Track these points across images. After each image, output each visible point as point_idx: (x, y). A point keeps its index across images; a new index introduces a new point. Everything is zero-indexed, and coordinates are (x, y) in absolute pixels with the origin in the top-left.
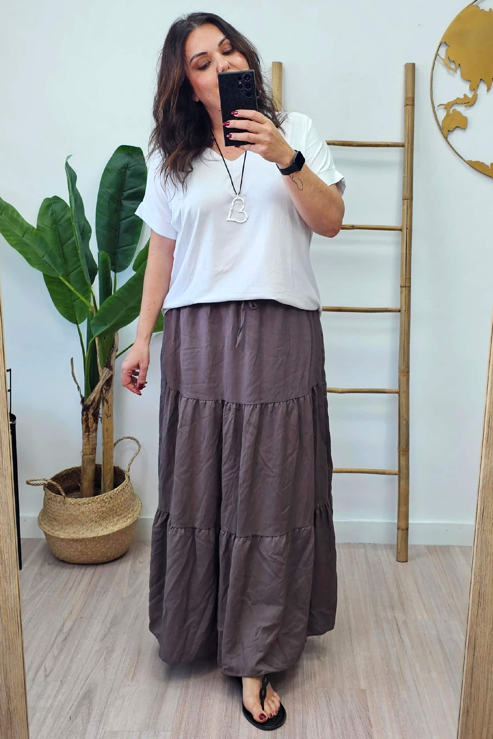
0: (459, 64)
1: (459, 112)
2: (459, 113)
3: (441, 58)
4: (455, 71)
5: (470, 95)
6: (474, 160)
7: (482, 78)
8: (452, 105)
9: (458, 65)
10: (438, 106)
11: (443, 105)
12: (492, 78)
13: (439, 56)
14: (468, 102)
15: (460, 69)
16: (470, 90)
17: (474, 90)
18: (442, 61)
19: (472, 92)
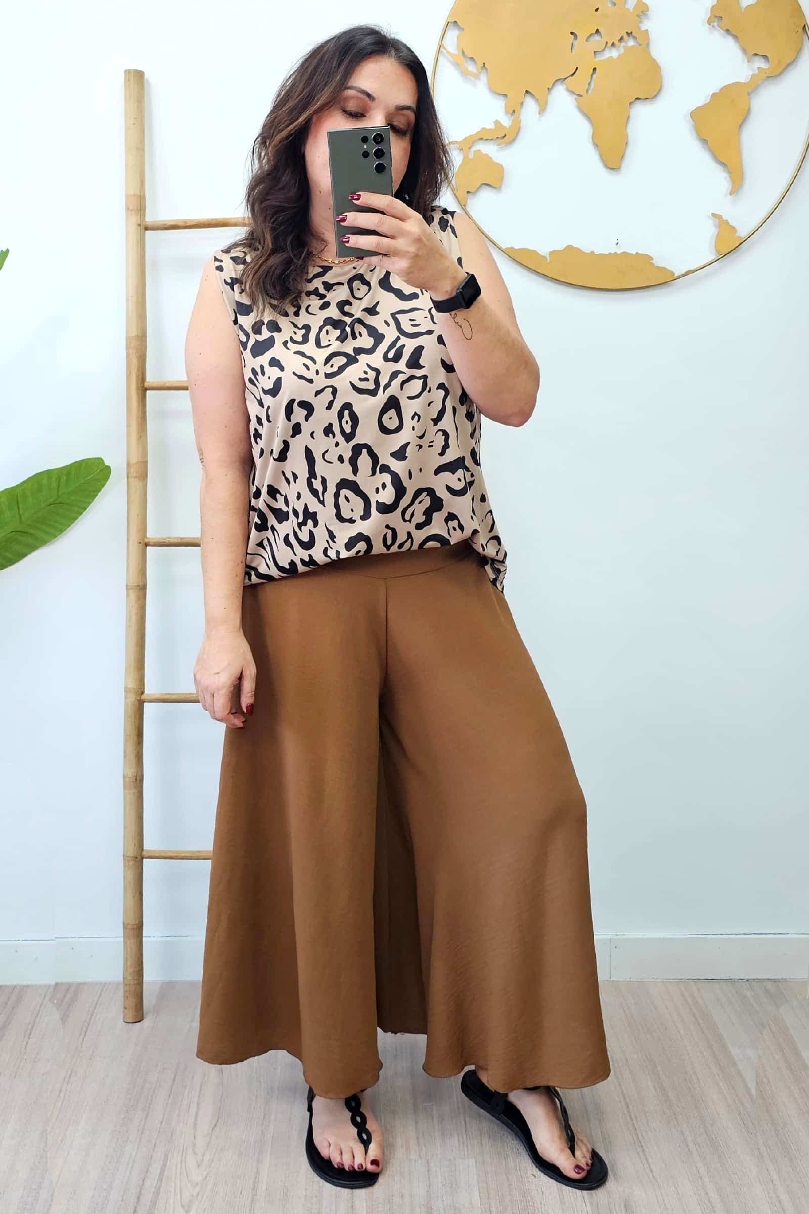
0: (484, 63)
1: (486, 155)
2: (488, 158)
3: (448, 52)
4: (477, 77)
6: (516, 247)
7: (528, 90)
8: (473, 143)
9: (482, 65)
12: (548, 89)
13: (445, 49)
14: (503, 135)
15: (485, 72)
16: (507, 112)
17: (513, 112)
18: (451, 58)
19: (510, 116)
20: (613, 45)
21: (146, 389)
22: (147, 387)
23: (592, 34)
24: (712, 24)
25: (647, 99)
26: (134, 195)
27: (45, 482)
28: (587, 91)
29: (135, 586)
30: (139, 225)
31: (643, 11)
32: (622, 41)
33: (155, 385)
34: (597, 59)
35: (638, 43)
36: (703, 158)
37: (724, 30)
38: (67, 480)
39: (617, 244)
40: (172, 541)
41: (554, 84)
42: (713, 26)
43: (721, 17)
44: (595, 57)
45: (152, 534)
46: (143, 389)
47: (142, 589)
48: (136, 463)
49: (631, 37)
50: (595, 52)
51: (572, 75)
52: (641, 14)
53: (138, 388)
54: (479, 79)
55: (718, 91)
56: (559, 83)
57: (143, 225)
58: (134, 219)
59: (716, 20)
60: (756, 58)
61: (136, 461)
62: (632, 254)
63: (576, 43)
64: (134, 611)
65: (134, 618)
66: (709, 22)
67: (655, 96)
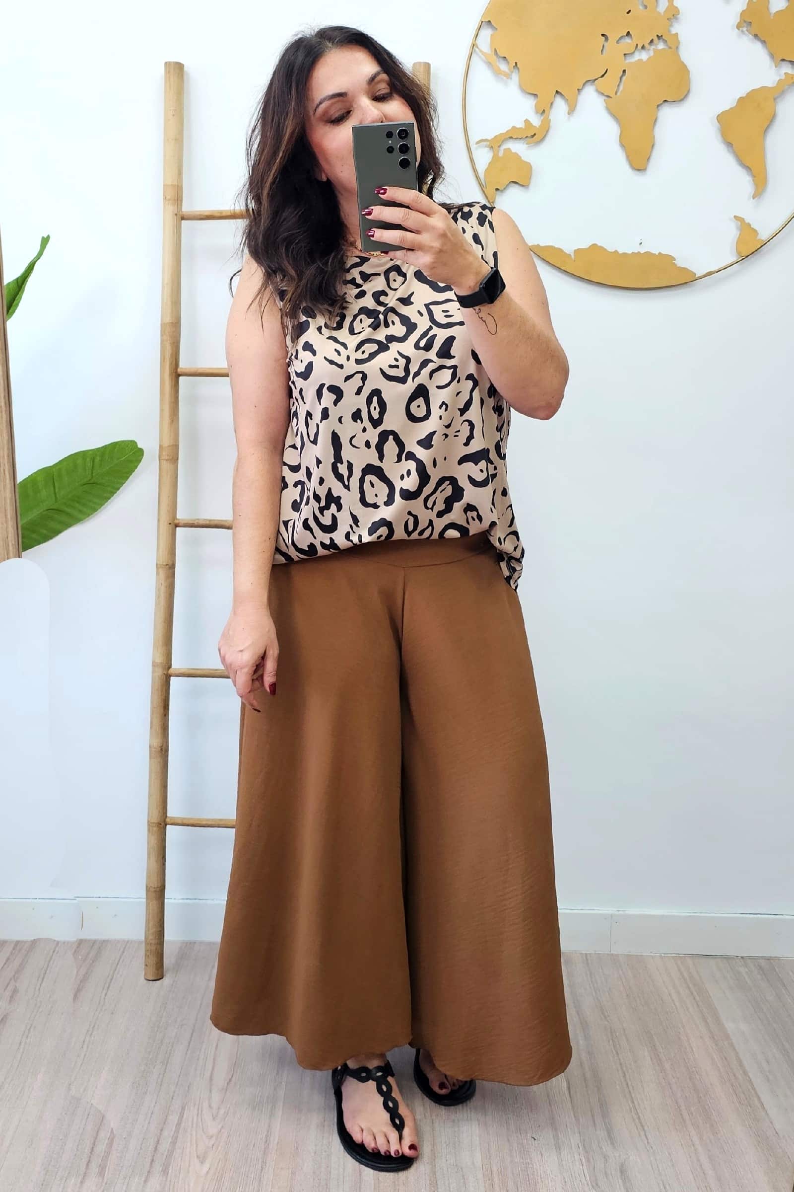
0: (516, 63)
1: (516, 154)
2: (517, 156)
3: (481, 51)
4: (508, 76)
5: (536, 121)
6: (542, 244)
7: (558, 90)
8: (503, 141)
9: (514, 64)
10: (478, 143)
11: (486, 140)
12: (578, 89)
13: (478, 48)
14: (533, 134)
15: (517, 71)
16: (537, 112)
17: (543, 112)
18: (482, 56)
19: (539, 115)
20: (643, 47)
21: (179, 375)
22: (180, 374)
23: (622, 37)
24: (741, 28)
25: (674, 101)
26: (171, 185)
27: (80, 461)
28: (616, 93)
29: (164, 565)
30: (176, 215)
31: (673, 14)
32: (652, 44)
33: (187, 371)
34: (627, 61)
35: (667, 45)
36: (728, 161)
37: (752, 35)
38: (101, 461)
39: (641, 243)
40: (201, 522)
41: (584, 84)
42: (742, 31)
43: (751, 22)
44: (625, 59)
45: (181, 516)
46: (176, 375)
47: (170, 569)
48: (169, 446)
49: (661, 41)
50: (625, 54)
51: (603, 76)
52: (672, 17)
53: (171, 374)
54: (511, 79)
55: (744, 96)
56: (589, 83)
57: (179, 215)
58: (171, 209)
59: (745, 24)
60: (784, 63)
61: (168, 445)
62: (655, 254)
63: (606, 44)
64: (163, 589)
65: (163, 595)
66: (738, 27)
67: (682, 100)
